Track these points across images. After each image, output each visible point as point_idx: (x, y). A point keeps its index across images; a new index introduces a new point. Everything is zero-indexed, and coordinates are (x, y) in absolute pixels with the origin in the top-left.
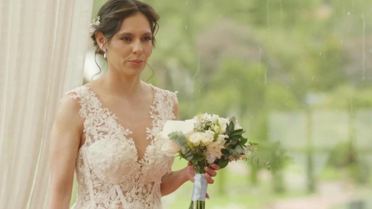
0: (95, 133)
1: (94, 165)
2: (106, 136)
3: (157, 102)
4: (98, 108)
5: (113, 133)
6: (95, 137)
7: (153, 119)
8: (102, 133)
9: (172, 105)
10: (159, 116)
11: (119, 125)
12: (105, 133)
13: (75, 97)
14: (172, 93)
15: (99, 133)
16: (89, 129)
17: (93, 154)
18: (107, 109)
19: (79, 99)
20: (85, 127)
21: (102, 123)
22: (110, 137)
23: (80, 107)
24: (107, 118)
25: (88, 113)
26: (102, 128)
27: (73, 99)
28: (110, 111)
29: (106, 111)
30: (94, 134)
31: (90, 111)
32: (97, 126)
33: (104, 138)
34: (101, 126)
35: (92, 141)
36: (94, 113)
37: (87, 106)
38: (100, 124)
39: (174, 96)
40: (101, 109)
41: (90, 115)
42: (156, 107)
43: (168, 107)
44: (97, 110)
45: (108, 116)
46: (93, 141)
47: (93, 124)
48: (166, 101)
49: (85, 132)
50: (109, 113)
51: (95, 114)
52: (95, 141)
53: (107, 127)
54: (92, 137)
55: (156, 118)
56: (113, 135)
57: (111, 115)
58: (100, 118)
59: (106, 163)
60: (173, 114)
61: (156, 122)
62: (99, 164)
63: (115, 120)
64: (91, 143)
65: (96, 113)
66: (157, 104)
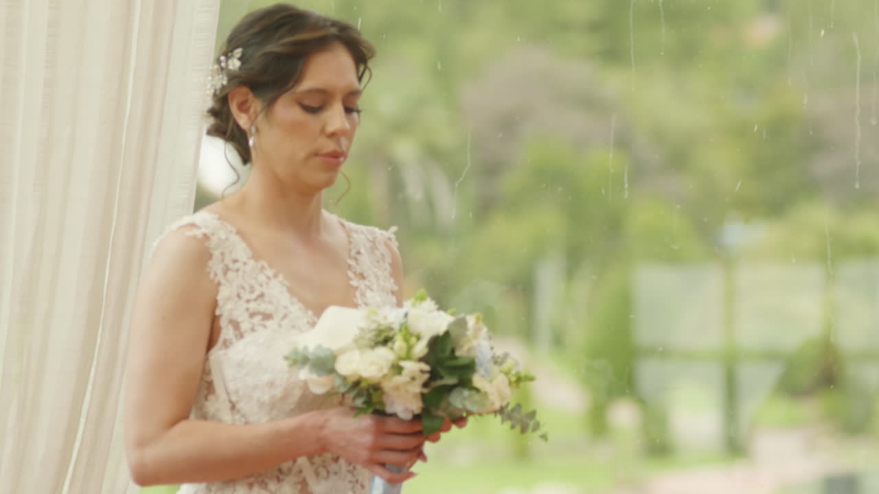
0: (242, 317)
1: (241, 393)
2: (269, 323)
3: (359, 253)
4: (245, 259)
5: (285, 317)
6: (245, 326)
7: (356, 288)
8: (259, 317)
9: (388, 260)
10: (366, 282)
11: (295, 300)
12: (267, 317)
13: (198, 233)
14: (384, 232)
15: (252, 315)
16: (229, 306)
17: (240, 365)
18: (265, 264)
19: (206, 237)
20: (220, 303)
21: (257, 293)
22: (280, 326)
23: (210, 256)
24: (267, 284)
25: (226, 270)
26: (259, 305)
27: (195, 237)
28: (271, 266)
29: (263, 268)
30: (240, 319)
31: (231, 266)
32: (248, 301)
33: (265, 327)
34: (256, 300)
35: (236, 336)
36: (237, 270)
37: (222, 254)
38: (253, 296)
39: (390, 239)
40: (252, 262)
41: (230, 275)
42: (358, 264)
43: (381, 263)
44: (245, 264)
45: (269, 278)
46: (241, 336)
47: (239, 296)
48: (376, 252)
49: (220, 316)
50: (270, 273)
51: (241, 273)
52: (245, 335)
53: (270, 302)
54: (236, 325)
55: (363, 287)
56: (285, 322)
57: (275, 276)
58: (253, 282)
59: (271, 384)
60: (392, 281)
61: (363, 295)
62: (255, 387)
63: (284, 289)
64: (234, 340)
65: (244, 272)
66: (358, 256)
